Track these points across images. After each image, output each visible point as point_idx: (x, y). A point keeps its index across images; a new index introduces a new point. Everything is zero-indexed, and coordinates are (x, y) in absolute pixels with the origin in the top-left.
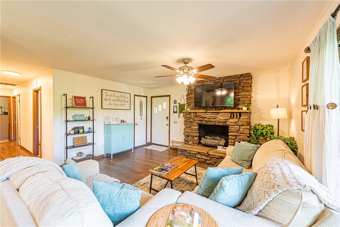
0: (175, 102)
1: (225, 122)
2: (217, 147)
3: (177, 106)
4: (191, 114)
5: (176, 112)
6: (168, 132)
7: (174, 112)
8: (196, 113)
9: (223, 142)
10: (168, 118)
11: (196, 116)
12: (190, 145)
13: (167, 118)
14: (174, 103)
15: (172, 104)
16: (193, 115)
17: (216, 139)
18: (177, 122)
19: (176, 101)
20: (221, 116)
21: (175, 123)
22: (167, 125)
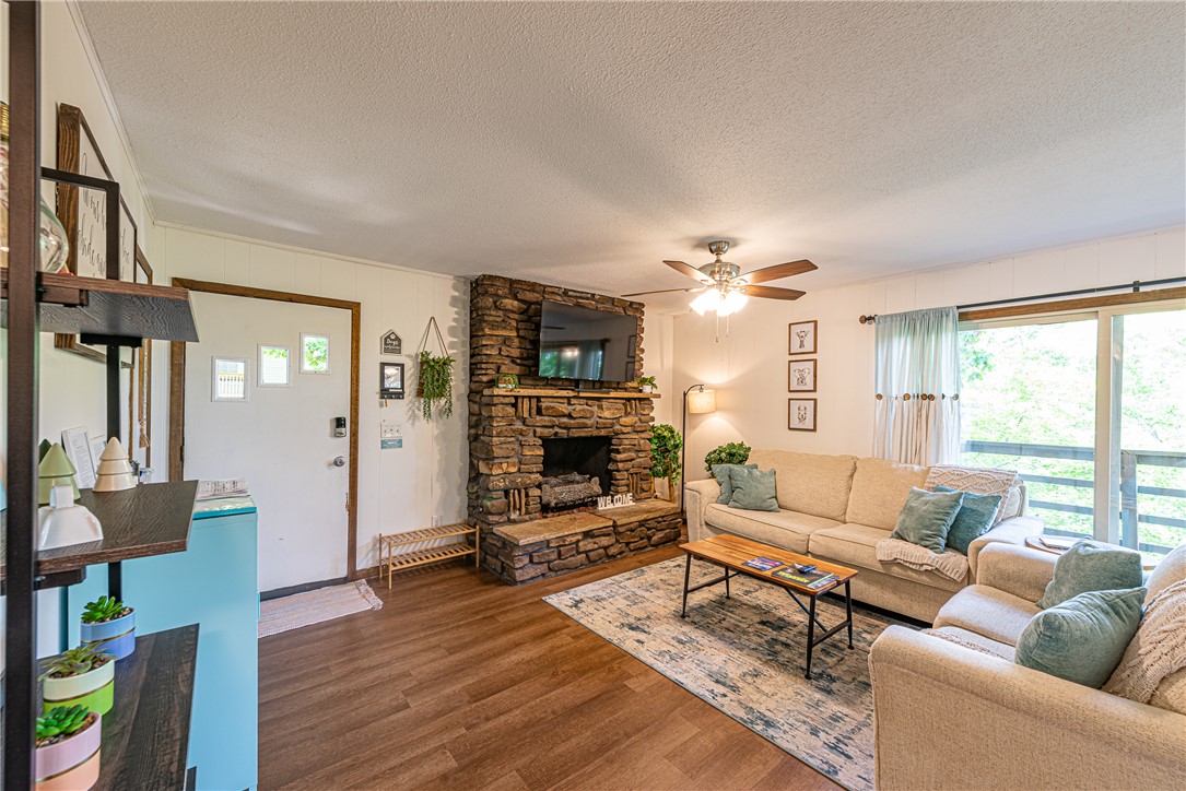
0: (392, 343)
1: (612, 425)
2: (595, 503)
3: (402, 366)
4: (520, 405)
5: (399, 395)
6: (344, 499)
7: (386, 393)
8: (538, 398)
9: (595, 486)
10: (346, 425)
11: (539, 412)
12: (514, 522)
13: (340, 422)
14: (386, 351)
15: (372, 355)
16: (526, 406)
17: (572, 482)
18: (400, 441)
19: (398, 339)
20: (608, 409)
21: (390, 447)
22: (338, 463)
